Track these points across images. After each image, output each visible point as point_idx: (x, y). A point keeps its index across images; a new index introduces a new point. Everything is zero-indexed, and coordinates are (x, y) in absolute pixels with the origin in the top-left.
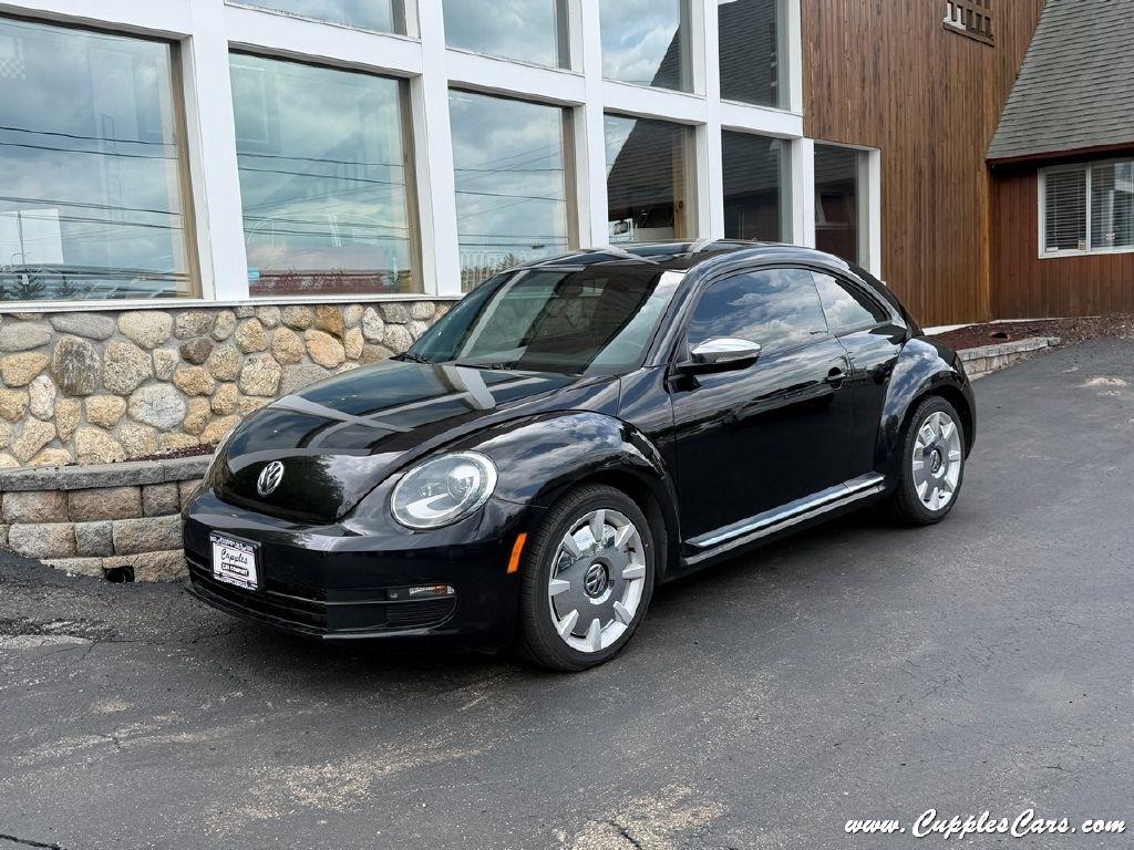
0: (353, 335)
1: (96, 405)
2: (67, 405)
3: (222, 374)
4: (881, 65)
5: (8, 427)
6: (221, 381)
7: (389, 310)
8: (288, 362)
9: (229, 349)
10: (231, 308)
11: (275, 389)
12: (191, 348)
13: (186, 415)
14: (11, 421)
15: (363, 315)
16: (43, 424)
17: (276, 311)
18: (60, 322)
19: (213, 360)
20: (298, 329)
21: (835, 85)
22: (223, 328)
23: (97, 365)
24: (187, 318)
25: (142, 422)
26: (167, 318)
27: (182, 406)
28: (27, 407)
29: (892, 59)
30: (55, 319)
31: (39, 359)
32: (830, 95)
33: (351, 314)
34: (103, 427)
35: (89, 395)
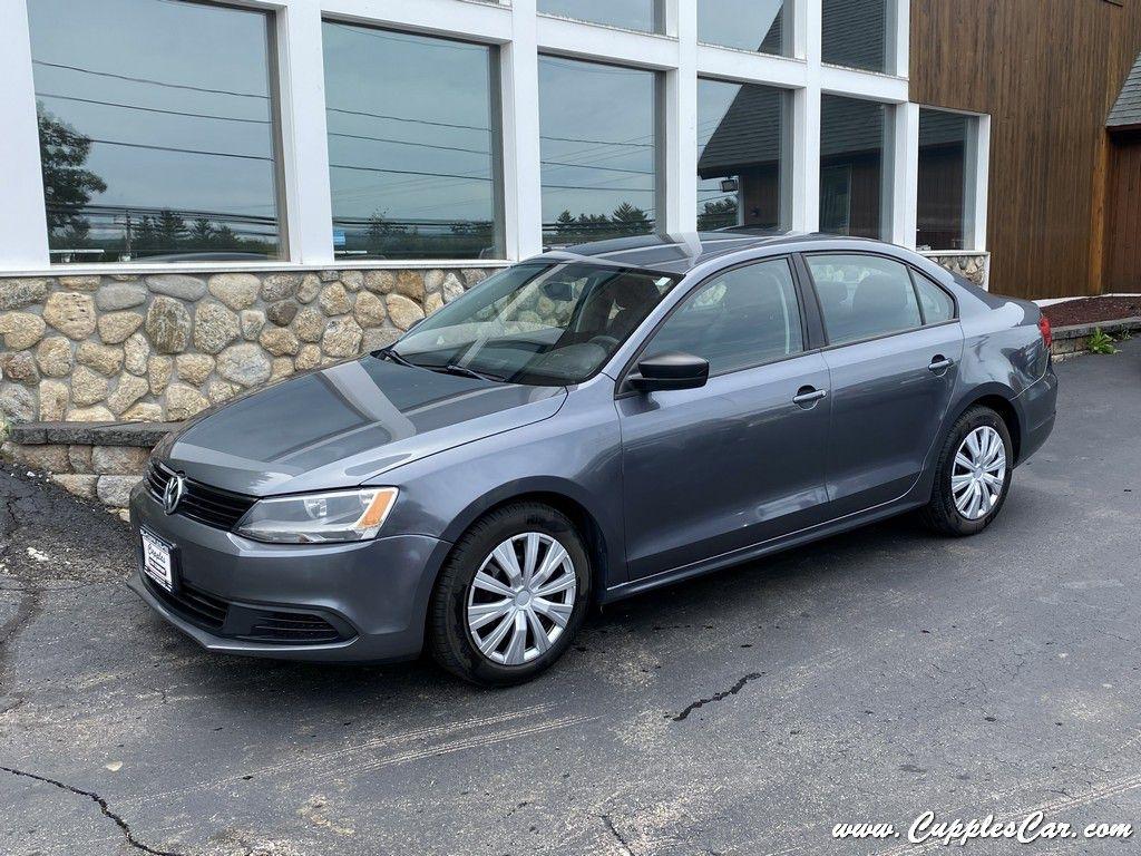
0: (434, 300)
1: (186, 363)
2: (160, 362)
3: (305, 336)
4: (996, 28)
5: (104, 382)
6: (305, 342)
7: (470, 275)
8: (369, 326)
9: (313, 311)
10: (315, 272)
11: (356, 351)
12: (277, 310)
13: (271, 374)
14: (108, 376)
15: (444, 280)
16: (137, 379)
17: (359, 276)
18: (156, 283)
19: (298, 322)
20: (380, 293)
21: (945, 48)
22: (308, 291)
23: (187, 325)
24: (274, 281)
25: (228, 380)
26: (255, 281)
27: (267, 365)
28: (123, 363)
29: (1008, 21)
30: (150, 281)
31: (135, 318)
32: (939, 57)
33: (433, 279)
34: (193, 384)
35: (179, 353)
